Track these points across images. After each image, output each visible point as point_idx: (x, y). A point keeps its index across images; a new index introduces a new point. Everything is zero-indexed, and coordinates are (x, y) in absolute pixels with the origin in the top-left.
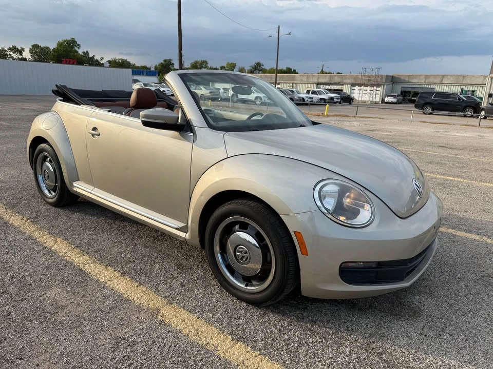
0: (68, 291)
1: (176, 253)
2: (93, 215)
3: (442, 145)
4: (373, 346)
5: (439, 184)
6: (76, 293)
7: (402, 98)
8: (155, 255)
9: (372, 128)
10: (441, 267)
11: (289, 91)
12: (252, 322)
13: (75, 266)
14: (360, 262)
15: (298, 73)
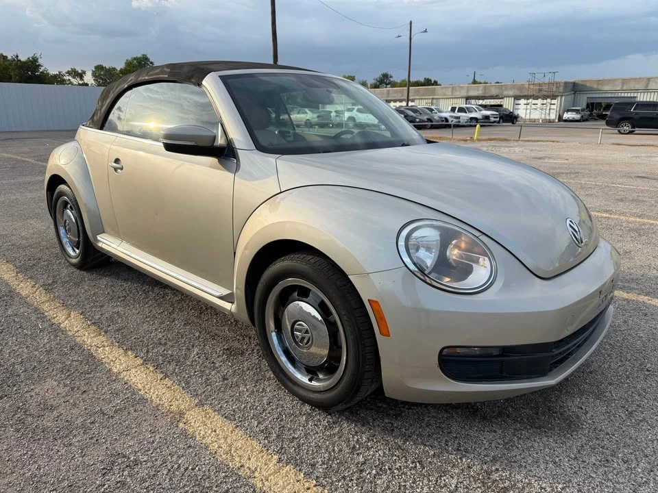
0: (65, 386)
1: (226, 331)
2: (126, 280)
3: (643, 175)
4: (495, 476)
5: (631, 230)
6: (76, 389)
7: (589, 113)
8: (197, 334)
9: (541, 154)
10: (621, 353)
11: (427, 110)
12: (314, 434)
13: (84, 350)
14: (475, 347)
15: (440, 85)
